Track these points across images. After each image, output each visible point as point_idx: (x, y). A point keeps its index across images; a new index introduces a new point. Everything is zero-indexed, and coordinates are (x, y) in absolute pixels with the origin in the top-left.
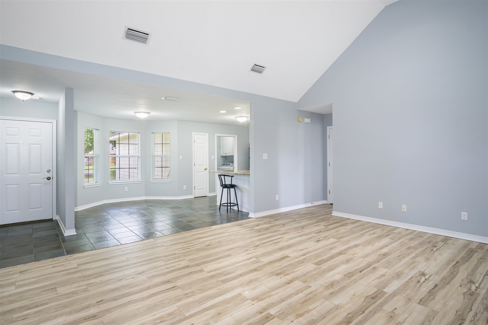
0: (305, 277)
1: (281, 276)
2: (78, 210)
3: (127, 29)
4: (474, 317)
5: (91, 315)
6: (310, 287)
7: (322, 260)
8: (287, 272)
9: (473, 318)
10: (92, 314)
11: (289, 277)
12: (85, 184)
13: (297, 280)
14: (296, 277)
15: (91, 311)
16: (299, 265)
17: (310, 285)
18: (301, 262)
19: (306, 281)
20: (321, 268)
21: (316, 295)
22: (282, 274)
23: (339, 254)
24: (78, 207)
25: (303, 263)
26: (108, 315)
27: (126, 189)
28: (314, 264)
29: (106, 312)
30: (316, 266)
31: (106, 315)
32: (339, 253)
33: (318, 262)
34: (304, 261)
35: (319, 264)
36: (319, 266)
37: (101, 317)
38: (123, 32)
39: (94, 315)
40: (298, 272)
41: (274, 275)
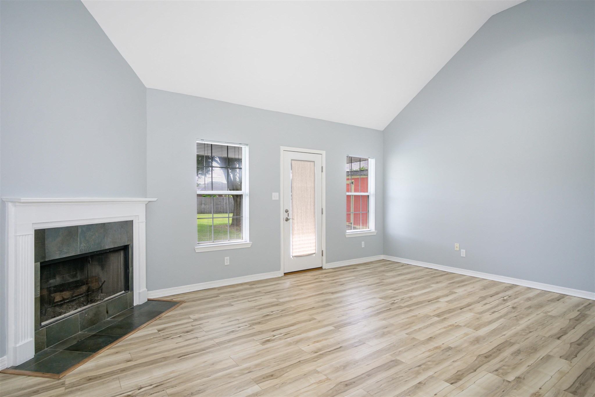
0: (414, 344)
1: (444, 347)
6: (407, 334)
7: (386, 370)
8: (439, 351)
11: (433, 345)
13: (422, 341)
14: (424, 344)
16: (424, 361)
17: (407, 336)
18: (423, 366)
19: (411, 339)
20: (391, 355)
21: (401, 327)
22: (443, 348)
23: (351, 384)
25: (418, 365)
28: (402, 363)
30: (398, 358)
32: (351, 386)
33: (396, 366)
34: (417, 368)
35: (393, 362)
36: (394, 359)
40: (424, 351)
41: (455, 347)
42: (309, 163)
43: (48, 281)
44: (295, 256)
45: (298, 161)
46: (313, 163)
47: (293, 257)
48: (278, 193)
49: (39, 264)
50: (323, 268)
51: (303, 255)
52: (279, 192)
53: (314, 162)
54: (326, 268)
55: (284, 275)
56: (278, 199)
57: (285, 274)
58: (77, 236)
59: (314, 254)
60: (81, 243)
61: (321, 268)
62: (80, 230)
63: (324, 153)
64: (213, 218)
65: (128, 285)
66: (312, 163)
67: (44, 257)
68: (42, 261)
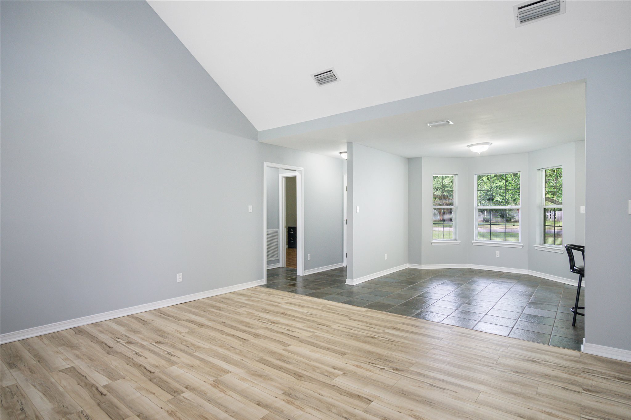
2: (422, 268)
3: (314, 77)
4: (86, 416)
9: (85, 414)
12: (433, 240)
24: (422, 265)
27: (498, 254)
38: (313, 82)
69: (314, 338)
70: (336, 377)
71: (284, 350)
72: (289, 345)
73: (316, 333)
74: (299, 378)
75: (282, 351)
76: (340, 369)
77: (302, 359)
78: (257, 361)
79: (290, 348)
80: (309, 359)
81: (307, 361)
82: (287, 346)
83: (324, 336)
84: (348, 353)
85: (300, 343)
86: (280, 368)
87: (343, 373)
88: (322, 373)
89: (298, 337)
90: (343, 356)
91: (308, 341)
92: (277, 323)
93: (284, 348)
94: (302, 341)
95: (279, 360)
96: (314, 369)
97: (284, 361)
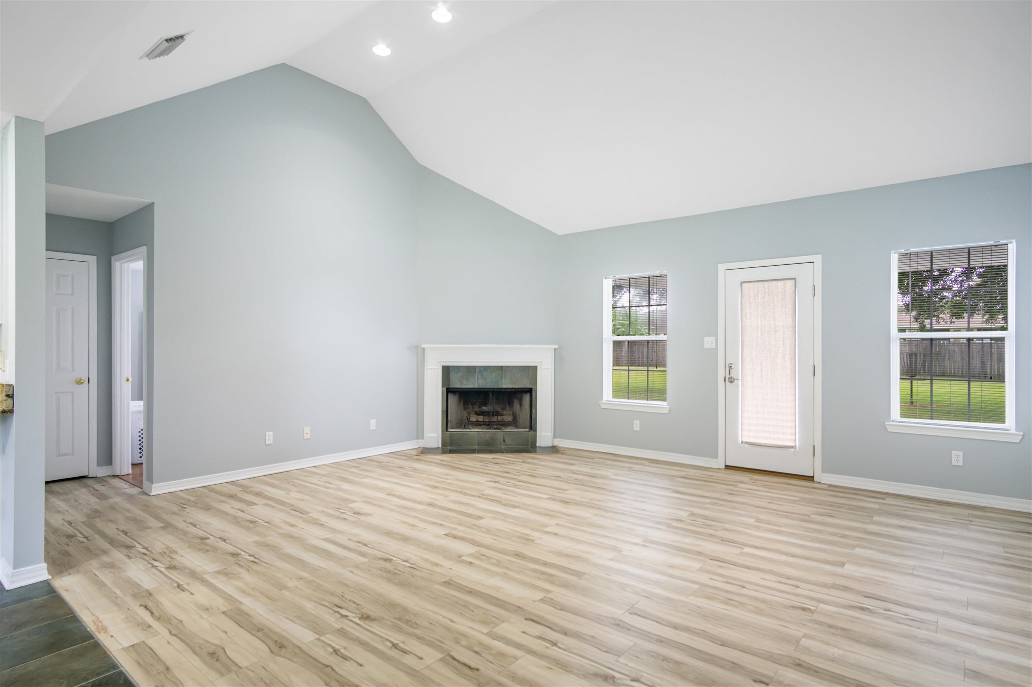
5: (802, 672)
10: (799, 671)
15: (794, 676)
26: (777, 652)
29: (774, 658)
31: (780, 655)
37: (790, 657)
39: (798, 668)
42: (780, 283)
43: (481, 407)
44: (747, 443)
45: (755, 283)
46: (793, 281)
47: (742, 442)
48: (714, 338)
49: (445, 389)
50: (816, 479)
51: (764, 444)
52: (716, 335)
53: (795, 279)
54: (822, 482)
55: (725, 469)
56: (714, 347)
57: (727, 467)
58: (475, 374)
59: (792, 447)
60: (478, 379)
61: (811, 478)
62: (478, 370)
63: (818, 259)
64: (629, 370)
65: (532, 426)
66: (790, 283)
67: (449, 385)
68: (447, 387)
69: (494, 619)
70: (472, 554)
71: (549, 592)
72: (542, 600)
73: (487, 634)
74: (518, 553)
75: (552, 590)
76: (463, 562)
77: (516, 576)
78: (586, 574)
79: (539, 595)
80: (505, 576)
81: (508, 573)
82: (545, 599)
83: (470, 624)
84: (439, 584)
85: (520, 605)
86: (545, 564)
87: (462, 558)
88: (489, 558)
89: (526, 619)
90: (451, 579)
91: (506, 610)
92: (596, 675)
93: (550, 596)
94: (518, 609)
95: (551, 575)
96: (498, 563)
97: (543, 573)
